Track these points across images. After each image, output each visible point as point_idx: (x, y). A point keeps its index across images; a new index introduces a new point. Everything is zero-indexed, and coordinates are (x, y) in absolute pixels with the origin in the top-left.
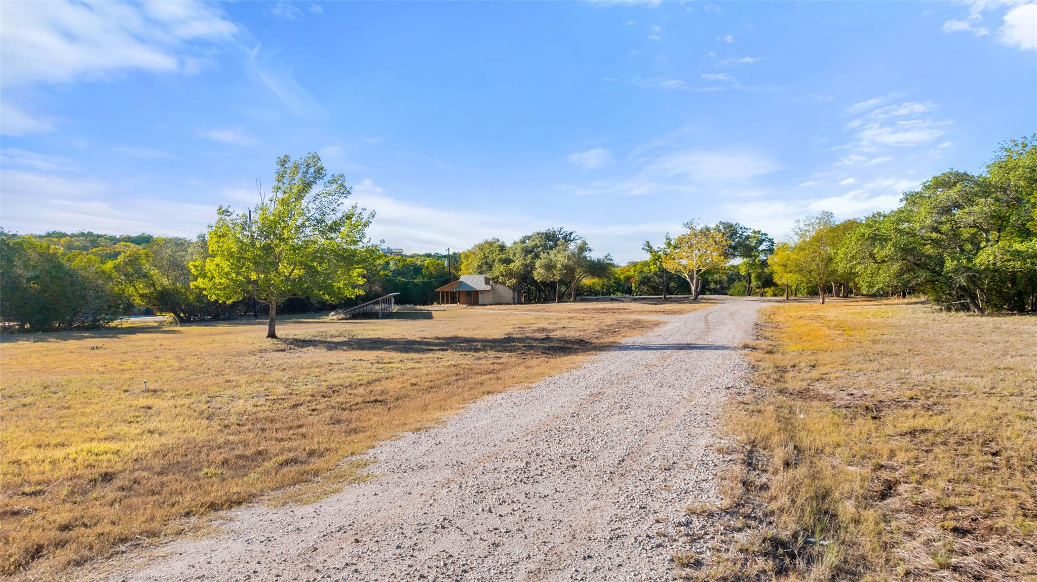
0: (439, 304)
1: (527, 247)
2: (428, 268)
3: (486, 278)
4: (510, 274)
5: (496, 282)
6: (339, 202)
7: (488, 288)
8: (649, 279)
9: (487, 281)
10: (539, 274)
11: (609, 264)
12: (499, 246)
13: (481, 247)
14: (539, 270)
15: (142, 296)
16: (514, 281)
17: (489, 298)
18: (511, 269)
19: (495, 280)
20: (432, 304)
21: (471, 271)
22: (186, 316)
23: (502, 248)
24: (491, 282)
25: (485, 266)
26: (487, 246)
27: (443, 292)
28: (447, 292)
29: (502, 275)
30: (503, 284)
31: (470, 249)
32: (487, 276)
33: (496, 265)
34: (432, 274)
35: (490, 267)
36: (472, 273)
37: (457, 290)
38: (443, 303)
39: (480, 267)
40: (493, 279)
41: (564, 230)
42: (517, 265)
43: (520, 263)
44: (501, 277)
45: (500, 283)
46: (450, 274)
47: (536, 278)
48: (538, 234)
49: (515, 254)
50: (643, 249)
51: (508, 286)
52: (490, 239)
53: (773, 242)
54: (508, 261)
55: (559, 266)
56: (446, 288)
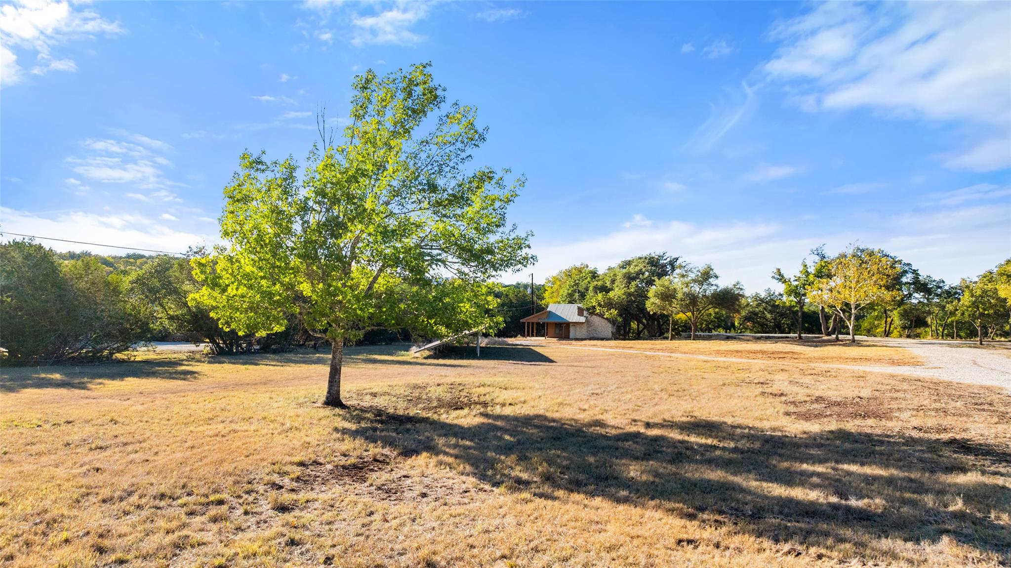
0: (523, 336)
1: (629, 273)
2: (507, 296)
3: (579, 308)
4: (610, 305)
5: (592, 314)
6: (464, 155)
7: (582, 319)
8: (756, 314)
9: (580, 312)
10: (652, 304)
11: (739, 295)
12: (591, 272)
13: (569, 274)
14: (652, 300)
15: (171, 318)
16: (614, 312)
17: (582, 332)
18: (610, 299)
19: (591, 311)
20: (515, 336)
21: (559, 299)
22: (227, 347)
23: (594, 275)
24: (585, 313)
25: (576, 295)
26: (576, 272)
27: (528, 323)
28: (533, 323)
29: (600, 305)
30: (601, 315)
31: (555, 275)
32: (580, 305)
33: (591, 293)
34: (512, 302)
35: (583, 296)
36: (559, 303)
37: (546, 321)
38: (528, 335)
39: (571, 295)
40: (588, 309)
41: (667, 255)
42: (618, 293)
43: (623, 291)
44: (598, 308)
45: (597, 315)
46: (533, 303)
47: (648, 309)
48: (640, 258)
49: (613, 282)
50: (773, 277)
51: (607, 319)
52: (578, 265)
53: (918, 274)
54: (605, 289)
55: (679, 295)
56: (533, 319)
